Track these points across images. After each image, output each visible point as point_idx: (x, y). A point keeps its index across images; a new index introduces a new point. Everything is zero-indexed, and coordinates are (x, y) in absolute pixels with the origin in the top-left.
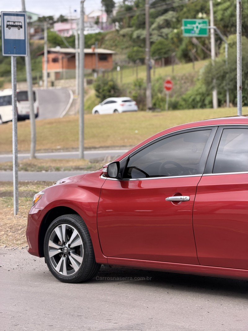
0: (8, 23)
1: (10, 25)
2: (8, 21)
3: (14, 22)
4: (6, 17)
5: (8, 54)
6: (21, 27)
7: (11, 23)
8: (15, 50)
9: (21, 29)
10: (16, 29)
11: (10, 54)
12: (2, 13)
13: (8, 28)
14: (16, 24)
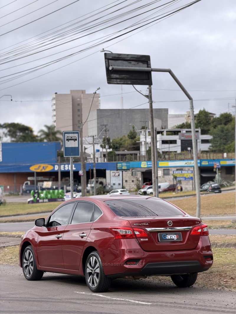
0: (68, 138)
1: (69, 139)
2: (67, 137)
3: (71, 137)
4: (66, 134)
5: (68, 156)
6: (76, 140)
7: (69, 138)
8: (72, 153)
9: (76, 141)
10: (73, 141)
11: (69, 156)
12: (64, 132)
13: (67, 141)
14: (73, 138)
